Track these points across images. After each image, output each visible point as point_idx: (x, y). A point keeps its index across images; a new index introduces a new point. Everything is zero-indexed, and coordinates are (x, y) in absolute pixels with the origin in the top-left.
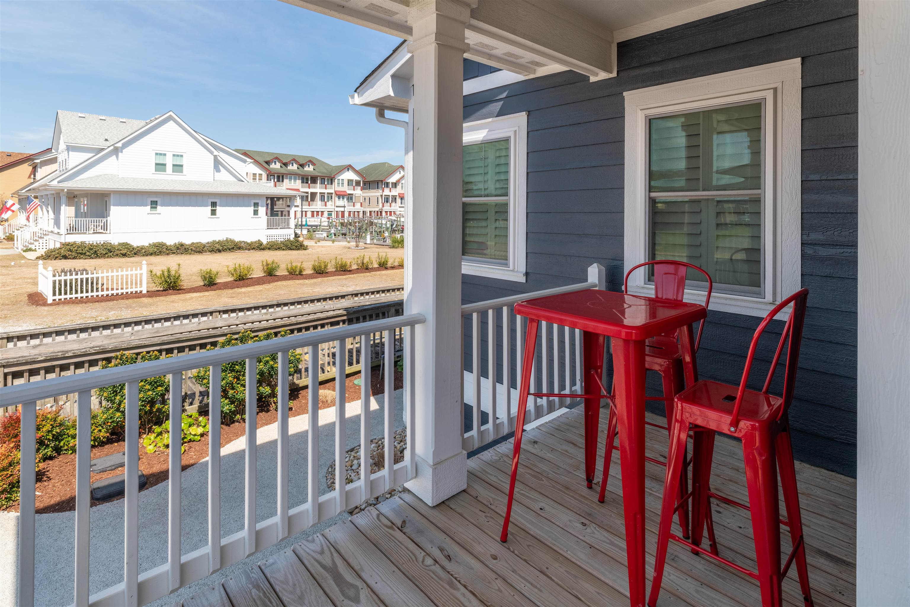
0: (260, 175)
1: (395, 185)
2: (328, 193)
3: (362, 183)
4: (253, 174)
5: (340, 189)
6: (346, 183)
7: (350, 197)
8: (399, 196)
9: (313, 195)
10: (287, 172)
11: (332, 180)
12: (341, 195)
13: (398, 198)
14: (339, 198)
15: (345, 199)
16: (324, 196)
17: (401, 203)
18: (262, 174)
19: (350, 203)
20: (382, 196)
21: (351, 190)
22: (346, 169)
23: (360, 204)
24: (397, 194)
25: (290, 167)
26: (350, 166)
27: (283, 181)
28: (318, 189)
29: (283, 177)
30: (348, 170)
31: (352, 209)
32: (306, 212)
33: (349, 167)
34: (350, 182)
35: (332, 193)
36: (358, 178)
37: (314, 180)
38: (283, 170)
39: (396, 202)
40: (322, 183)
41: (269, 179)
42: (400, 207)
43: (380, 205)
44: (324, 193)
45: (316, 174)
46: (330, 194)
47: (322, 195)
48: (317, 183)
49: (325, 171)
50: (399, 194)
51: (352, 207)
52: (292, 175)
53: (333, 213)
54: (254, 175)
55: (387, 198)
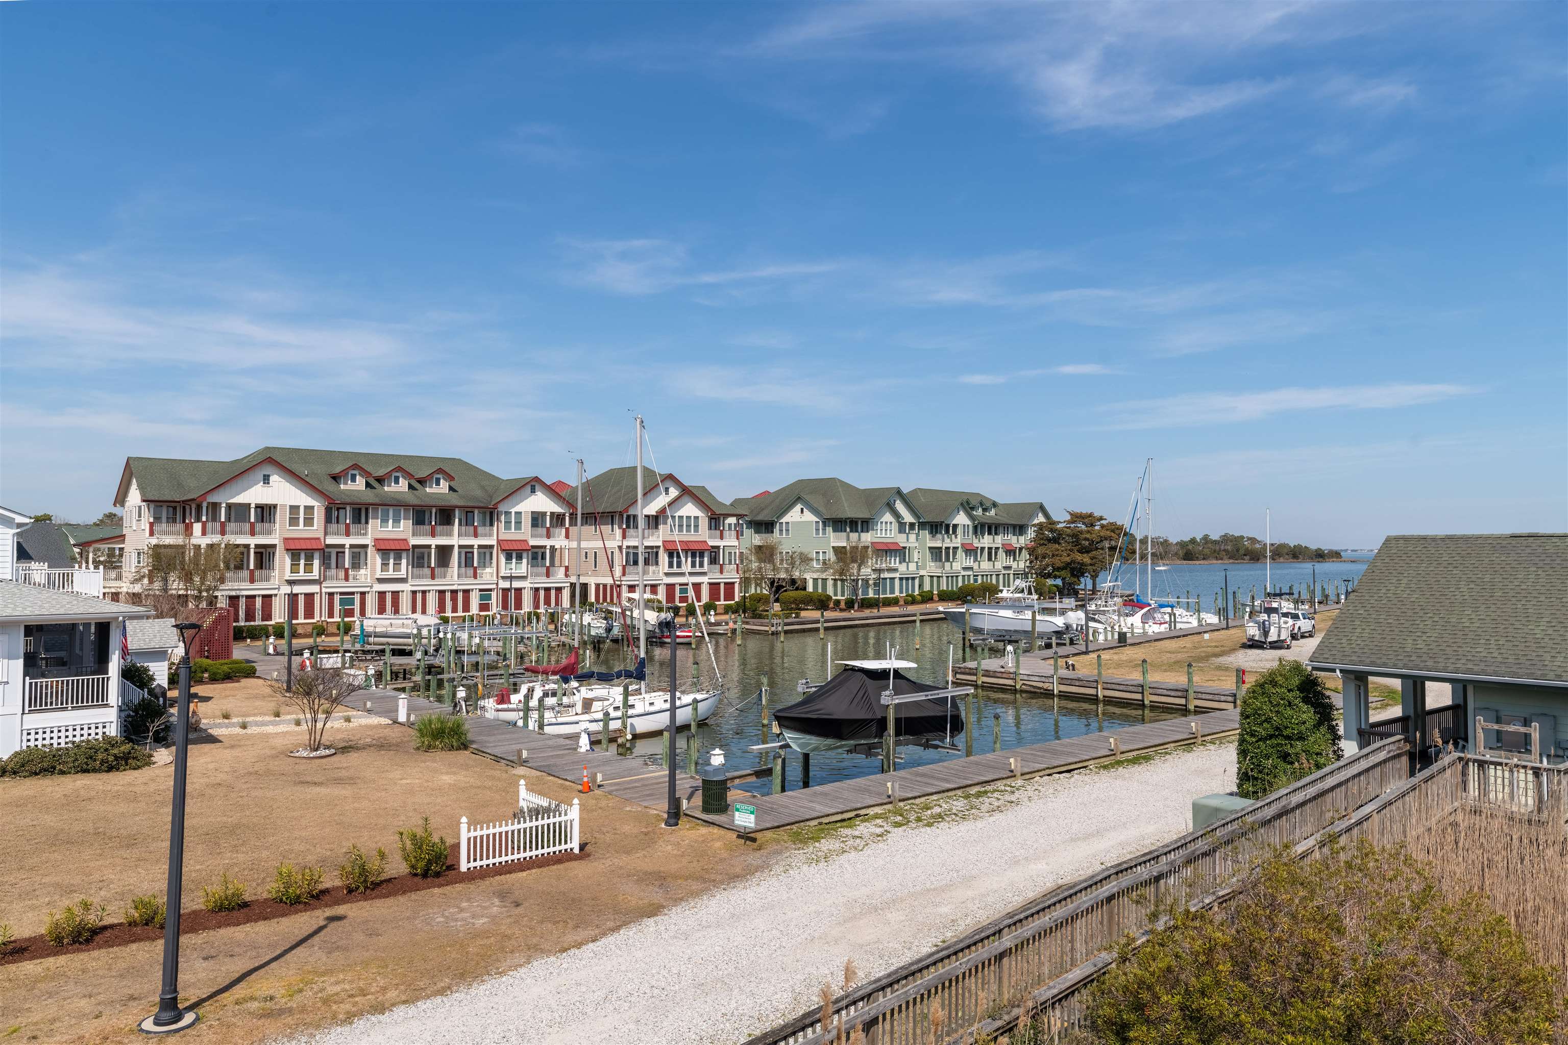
0: (309, 509)
1: (654, 521)
2: (480, 547)
3: (567, 519)
4: (291, 507)
5: (512, 534)
6: (526, 522)
7: (537, 555)
8: (666, 550)
9: (444, 552)
10: (377, 501)
11: (491, 514)
12: (513, 552)
13: (661, 551)
14: (509, 558)
15: (525, 561)
16: (473, 553)
17: (671, 565)
18: (312, 507)
19: (535, 570)
20: (620, 548)
21: (540, 536)
22: (528, 488)
23: (563, 570)
24: (660, 544)
25: (390, 488)
26: (536, 479)
27: (367, 522)
28: (455, 538)
29: (367, 510)
30: (533, 491)
31: (542, 582)
32: (424, 592)
33: (533, 484)
34: (537, 519)
35: (492, 547)
36: (558, 509)
37: (445, 516)
38: (370, 497)
39: (657, 564)
40: (467, 521)
41: (334, 519)
42: (667, 574)
43: (618, 571)
44: (472, 547)
45: (454, 500)
46: (486, 549)
47: (467, 551)
48: (453, 525)
49: (479, 493)
50: (664, 542)
51: (544, 579)
52: (395, 506)
53: (494, 594)
54: (294, 509)
55: (636, 555)
